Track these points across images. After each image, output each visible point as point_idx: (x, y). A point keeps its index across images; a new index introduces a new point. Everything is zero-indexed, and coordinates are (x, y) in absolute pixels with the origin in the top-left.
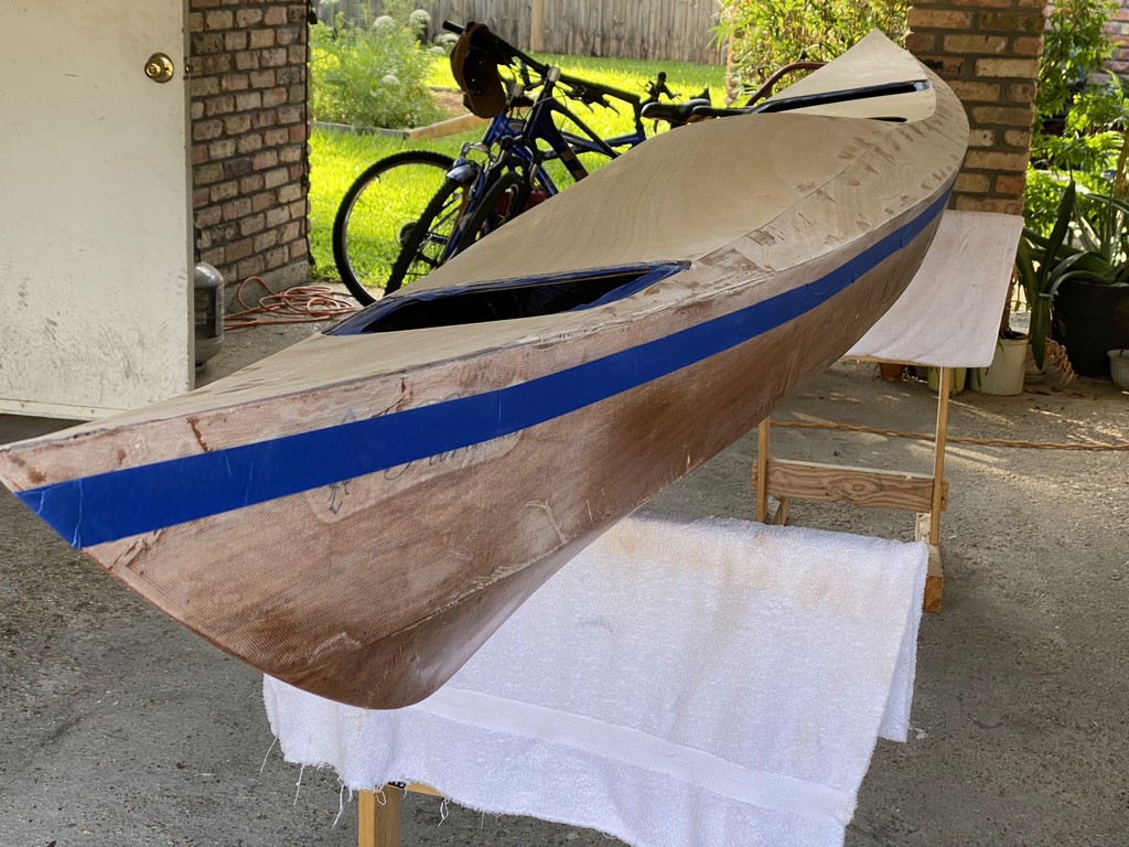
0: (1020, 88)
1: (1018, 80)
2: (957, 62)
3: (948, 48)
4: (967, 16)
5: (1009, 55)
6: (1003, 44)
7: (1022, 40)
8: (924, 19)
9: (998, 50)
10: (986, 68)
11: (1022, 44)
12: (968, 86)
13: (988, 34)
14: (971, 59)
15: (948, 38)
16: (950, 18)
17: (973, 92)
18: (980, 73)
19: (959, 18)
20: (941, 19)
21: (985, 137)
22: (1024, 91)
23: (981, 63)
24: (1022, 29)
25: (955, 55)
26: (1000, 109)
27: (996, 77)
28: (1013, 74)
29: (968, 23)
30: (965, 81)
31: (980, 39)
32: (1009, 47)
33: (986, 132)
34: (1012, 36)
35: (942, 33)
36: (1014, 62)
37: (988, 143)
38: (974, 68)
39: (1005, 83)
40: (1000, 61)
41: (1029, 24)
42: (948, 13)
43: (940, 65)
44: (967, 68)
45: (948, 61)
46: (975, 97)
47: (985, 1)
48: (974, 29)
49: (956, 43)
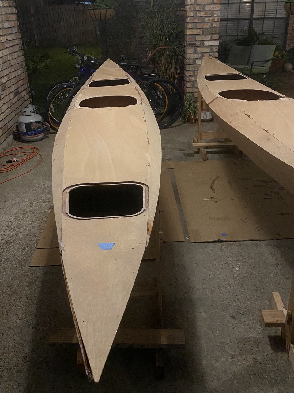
1: (214, 46)
2: (199, 43)
4: (201, 31)
6: (210, 37)
7: (214, 36)
8: (191, 32)
9: (209, 39)
10: (207, 44)
12: (202, 49)
13: (206, 35)
14: (202, 41)
15: (197, 37)
16: (197, 32)
17: (204, 50)
18: (205, 45)
19: (199, 31)
20: (195, 32)
23: (205, 42)
24: (214, 33)
25: (198, 41)
27: (209, 46)
29: (201, 33)
30: (202, 47)
31: (204, 36)
32: (211, 38)
34: (212, 34)
35: (195, 36)
36: (213, 41)
38: (203, 44)
39: (211, 47)
40: (209, 41)
42: (196, 30)
43: (195, 44)
44: (202, 44)
45: (197, 43)
46: (204, 51)
47: (205, 26)
48: (203, 34)
49: (199, 38)
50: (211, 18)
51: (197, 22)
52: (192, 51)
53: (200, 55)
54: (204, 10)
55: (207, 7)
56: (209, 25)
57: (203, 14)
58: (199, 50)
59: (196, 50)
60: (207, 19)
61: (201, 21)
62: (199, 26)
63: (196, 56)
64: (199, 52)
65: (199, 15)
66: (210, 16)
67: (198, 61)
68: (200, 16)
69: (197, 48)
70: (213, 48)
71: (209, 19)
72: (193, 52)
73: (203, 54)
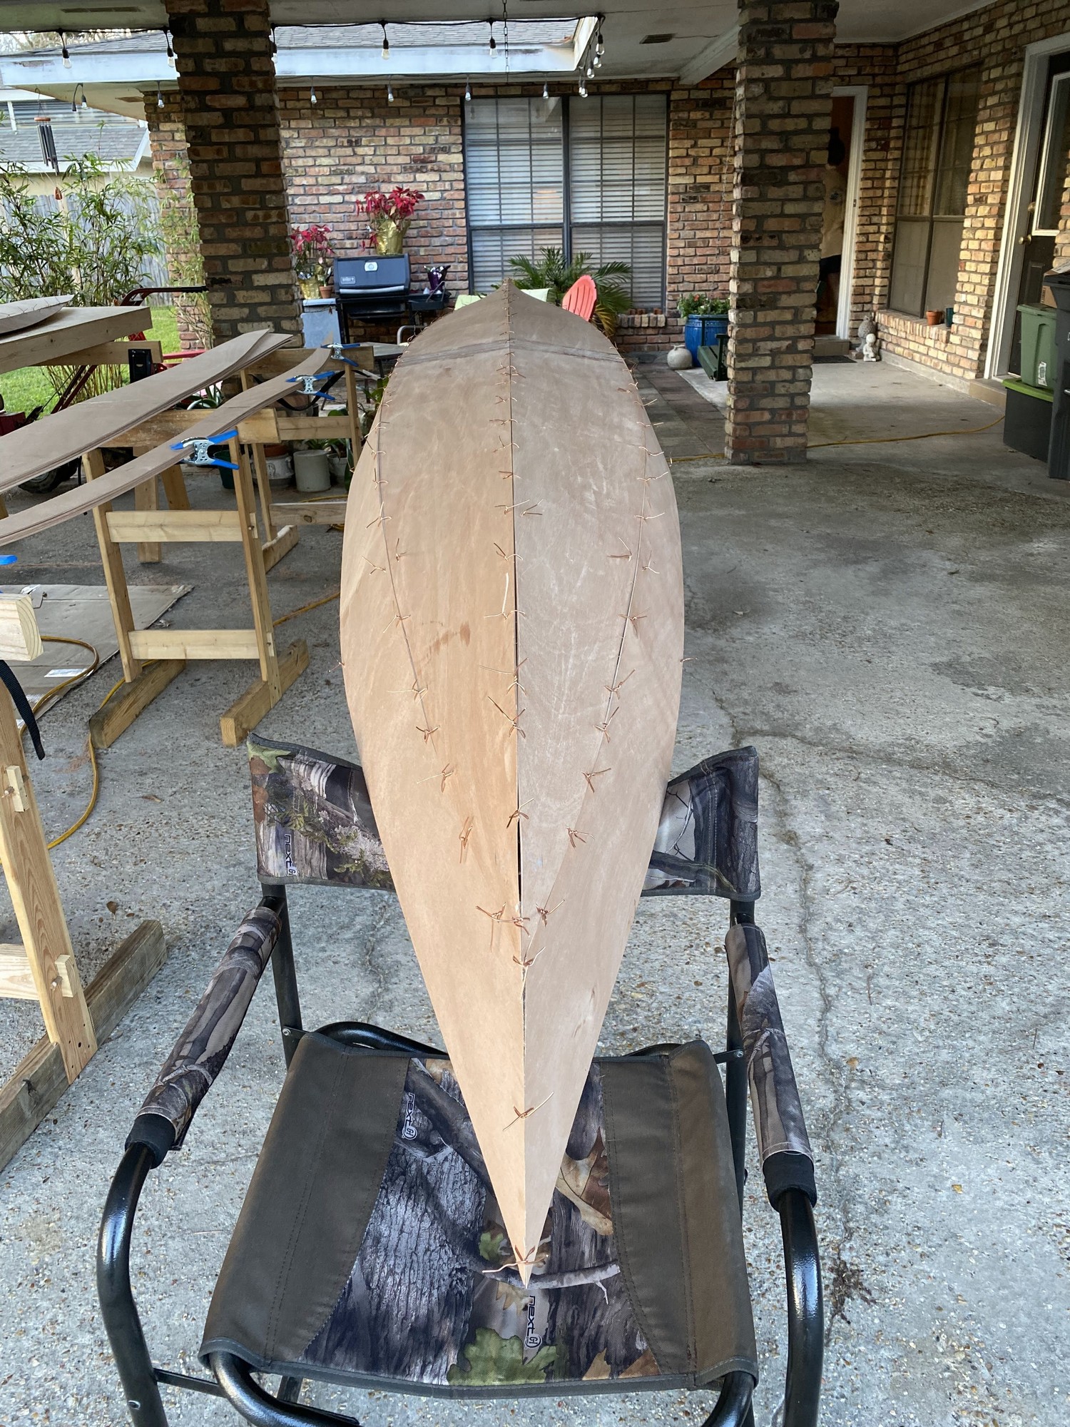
0: (283, 291)
1: (280, 286)
2: (239, 278)
3: (232, 269)
4: (239, 247)
5: (270, 270)
6: (266, 263)
7: (277, 259)
8: (212, 251)
9: (264, 267)
10: (259, 280)
11: (277, 262)
12: (250, 293)
13: (255, 257)
14: (248, 275)
15: (230, 262)
16: (228, 248)
17: (254, 297)
18: (256, 284)
20: (223, 250)
22: (286, 293)
23: (255, 277)
24: (275, 251)
25: (236, 273)
27: (266, 286)
28: (277, 282)
29: (240, 251)
30: (247, 290)
31: (250, 261)
32: (270, 264)
34: (270, 257)
35: (224, 259)
36: (276, 274)
38: (251, 281)
39: (272, 289)
40: (266, 274)
41: (278, 247)
42: (226, 246)
43: (228, 281)
44: (246, 283)
45: (233, 278)
46: (256, 300)
47: (248, 233)
48: (244, 255)
49: (237, 266)
50: (260, 213)
51: (224, 221)
53: (246, 311)
54: (237, 191)
55: (247, 185)
56: (258, 232)
57: (236, 201)
58: (241, 296)
60: (250, 215)
61: (235, 219)
62: (232, 233)
64: (244, 303)
65: (225, 205)
66: (258, 206)
68: (228, 206)
71: (256, 217)
72: (225, 302)
73: (253, 306)
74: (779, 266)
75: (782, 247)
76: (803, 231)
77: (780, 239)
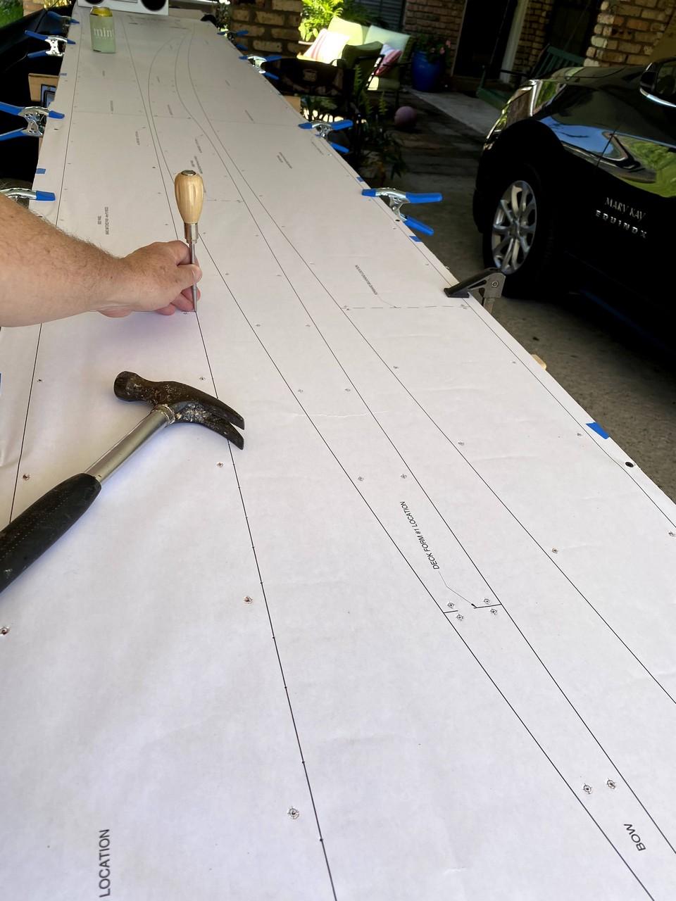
0: (294, 18)
1: (293, 13)
12: (270, 16)
18: (275, 8)
21: (278, 47)
26: (285, 30)
27: (282, 11)
28: (291, 9)
30: (267, 12)
33: (279, 44)
37: (279, 50)
39: (286, 14)
45: (258, 0)
46: (272, 22)
52: (246, 17)
53: (262, 30)
58: (261, 16)
59: (253, 16)
63: (254, 31)
64: (261, 21)
67: (257, 44)
69: (257, 13)
70: (291, 16)
72: (247, 19)
73: (269, 27)
74: (628, 54)
75: (632, 41)
76: (648, 31)
77: (634, 37)
